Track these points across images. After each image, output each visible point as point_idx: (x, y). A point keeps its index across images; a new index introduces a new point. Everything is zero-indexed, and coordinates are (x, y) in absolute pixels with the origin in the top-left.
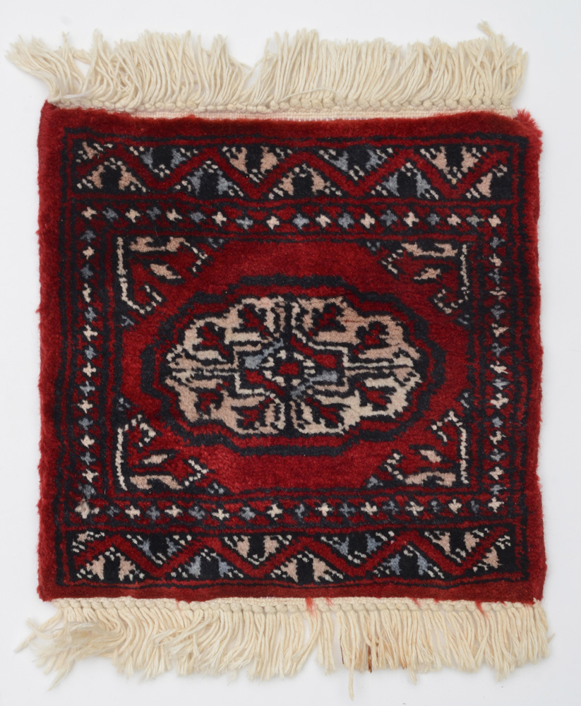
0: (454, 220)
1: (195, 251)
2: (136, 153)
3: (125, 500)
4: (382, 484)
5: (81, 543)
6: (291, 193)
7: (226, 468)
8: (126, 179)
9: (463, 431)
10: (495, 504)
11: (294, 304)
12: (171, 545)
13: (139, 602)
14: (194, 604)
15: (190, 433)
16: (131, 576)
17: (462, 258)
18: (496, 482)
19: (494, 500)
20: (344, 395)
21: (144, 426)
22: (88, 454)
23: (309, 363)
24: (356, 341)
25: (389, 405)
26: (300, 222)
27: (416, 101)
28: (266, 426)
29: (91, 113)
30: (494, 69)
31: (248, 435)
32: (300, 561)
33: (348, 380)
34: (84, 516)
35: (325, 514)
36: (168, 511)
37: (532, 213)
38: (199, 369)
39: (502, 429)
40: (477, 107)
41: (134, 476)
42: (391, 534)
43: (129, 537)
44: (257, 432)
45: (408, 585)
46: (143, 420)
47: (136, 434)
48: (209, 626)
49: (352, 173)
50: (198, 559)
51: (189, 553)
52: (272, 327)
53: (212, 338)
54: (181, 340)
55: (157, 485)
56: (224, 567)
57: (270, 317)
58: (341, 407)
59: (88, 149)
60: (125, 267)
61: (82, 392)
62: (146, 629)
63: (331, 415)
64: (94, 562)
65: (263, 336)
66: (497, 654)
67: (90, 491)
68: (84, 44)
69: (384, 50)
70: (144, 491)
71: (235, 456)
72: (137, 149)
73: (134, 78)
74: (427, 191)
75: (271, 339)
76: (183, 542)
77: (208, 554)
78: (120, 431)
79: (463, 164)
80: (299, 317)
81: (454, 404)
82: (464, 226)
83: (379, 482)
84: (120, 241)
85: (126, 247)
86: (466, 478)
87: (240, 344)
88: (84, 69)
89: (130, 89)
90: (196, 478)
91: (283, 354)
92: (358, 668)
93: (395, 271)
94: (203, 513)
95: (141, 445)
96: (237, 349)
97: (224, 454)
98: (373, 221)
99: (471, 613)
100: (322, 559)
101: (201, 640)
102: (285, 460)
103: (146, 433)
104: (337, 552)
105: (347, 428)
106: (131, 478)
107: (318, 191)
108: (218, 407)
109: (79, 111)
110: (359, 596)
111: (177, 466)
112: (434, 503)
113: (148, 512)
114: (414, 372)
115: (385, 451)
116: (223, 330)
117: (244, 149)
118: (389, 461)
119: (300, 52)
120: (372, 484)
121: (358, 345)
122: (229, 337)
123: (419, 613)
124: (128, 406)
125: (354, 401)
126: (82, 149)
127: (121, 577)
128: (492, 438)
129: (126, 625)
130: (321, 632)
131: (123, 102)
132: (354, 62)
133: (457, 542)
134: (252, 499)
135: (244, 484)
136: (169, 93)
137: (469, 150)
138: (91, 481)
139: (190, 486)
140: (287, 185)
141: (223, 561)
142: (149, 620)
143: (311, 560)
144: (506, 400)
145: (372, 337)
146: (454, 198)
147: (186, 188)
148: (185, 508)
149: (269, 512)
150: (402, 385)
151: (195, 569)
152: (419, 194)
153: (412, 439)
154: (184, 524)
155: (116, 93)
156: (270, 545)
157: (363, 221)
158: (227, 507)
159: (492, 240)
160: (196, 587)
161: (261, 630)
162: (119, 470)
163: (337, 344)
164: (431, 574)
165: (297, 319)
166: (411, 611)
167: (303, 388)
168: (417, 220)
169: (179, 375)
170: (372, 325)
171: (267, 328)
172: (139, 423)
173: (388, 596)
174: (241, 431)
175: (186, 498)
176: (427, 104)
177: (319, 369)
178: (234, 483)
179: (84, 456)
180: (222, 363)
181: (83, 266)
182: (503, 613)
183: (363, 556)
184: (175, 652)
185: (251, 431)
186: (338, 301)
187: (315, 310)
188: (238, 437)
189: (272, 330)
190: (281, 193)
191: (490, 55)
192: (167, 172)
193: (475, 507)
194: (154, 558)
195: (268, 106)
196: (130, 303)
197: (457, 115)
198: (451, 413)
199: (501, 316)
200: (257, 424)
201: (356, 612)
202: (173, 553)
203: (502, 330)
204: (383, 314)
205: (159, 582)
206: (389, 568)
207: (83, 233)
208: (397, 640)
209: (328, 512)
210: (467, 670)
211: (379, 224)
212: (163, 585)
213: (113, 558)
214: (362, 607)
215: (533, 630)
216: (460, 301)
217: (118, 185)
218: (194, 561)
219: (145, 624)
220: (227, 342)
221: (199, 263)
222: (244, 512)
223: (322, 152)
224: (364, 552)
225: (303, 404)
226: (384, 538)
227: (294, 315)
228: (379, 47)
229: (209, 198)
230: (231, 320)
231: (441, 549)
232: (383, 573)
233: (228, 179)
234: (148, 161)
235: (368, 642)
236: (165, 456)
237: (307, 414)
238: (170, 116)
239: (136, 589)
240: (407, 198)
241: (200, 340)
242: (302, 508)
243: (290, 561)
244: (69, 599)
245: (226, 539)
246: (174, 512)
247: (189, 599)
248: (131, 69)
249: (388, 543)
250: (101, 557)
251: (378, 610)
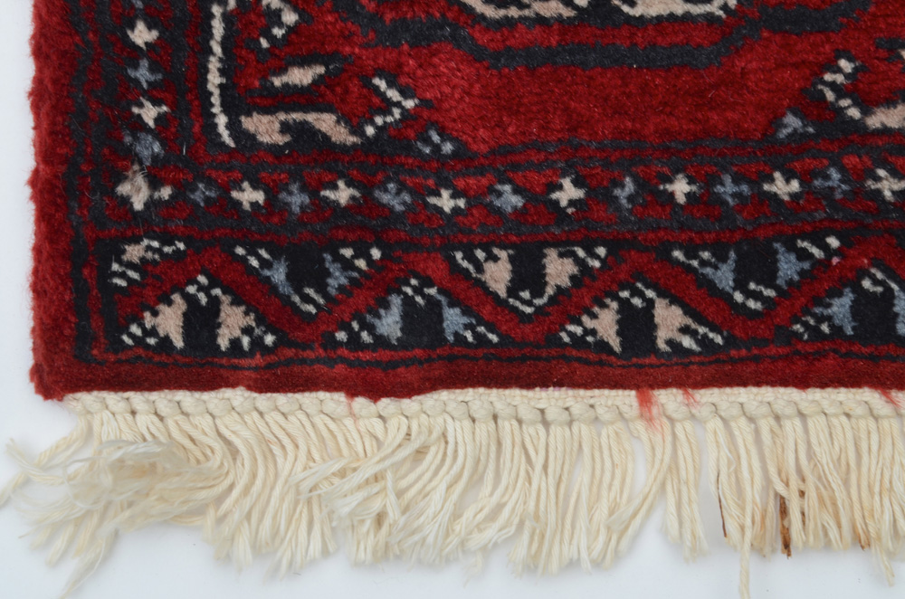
3: (230, 170)
4: (811, 130)
5: (130, 265)
7: (457, 96)
12: (334, 269)
13: (264, 400)
14: (386, 404)
16: (246, 341)
21: (271, 1)
22: (144, 63)
31: (508, 21)
32: (625, 306)
34: (138, 205)
35: (681, 199)
36: (327, 193)
41: (249, 114)
42: (833, 242)
43: (240, 251)
44: (526, 12)
45: (872, 358)
47: (253, 17)
48: (421, 453)
50: (396, 301)
51: (379, 286)
55: (301, 132)
56: (453, 319)
62: (280, 460)
64: (162, 307)
67: (151, 148)
70: (273, 149)
71: (478, 69)
77: (418, 290)
78: (216, 10)
83: (805, 126)
90: (389, 119)
92: (758, 549)
94: (407, 198)
95: (264, 43)
97: (453, 64)
100: (674, 300)
101: (403, 483)
102: (591, 78)
103: (275, 17)
104: (710, 285)
105: (733, 3)
106: (243, 119)
110: (758, 384)
111: (347, 91)
113: (283, 196)
115: (819, 54)
118: (828, 77)
120: (789, 130)
123: (894, 422)
127: (223, 343)
129: (234, 452)
130: (674, 467)
134: (515, 167)
135: (498, 131)
138: (151, 124)
139: (377, 136)
141: (451, 305)
142: (286, 441)
143: (650, 304)
148: (365, 185)
149: (555, 196)
151: (390, 323)
153: (883, 26)
154: (364, 223)
156: (559, 270)
158: (461, 184)
160: (393, 365)
161: (538, 462)
162: (216, 100)
166: (876, 418)
173: (822, 386)
174: (490, 12)
175: (367, 163)
178: (475, 129)
179: (136, 67)
183: (769, 292)
184: (347, 510)
185: (513, 12)
188: (484, 24)
194: (296, 299)
201: (751, 420)
202: (341, 288)
205: (309, 354)
206: (829, 319)
208: (846, 482)
209: (688, 195)
212: (318, 360)
213: (203, 299)
214: (765, 409)
218: (387, 306)
219: (277, 450)
222: (499, 194)
224: (770, 283)
226: (817, 252)
232: (814, 331)
235: (782, 490)
236: (321, 70)
239: (257, 369)
242: (630, 185)
243: (604, 306)
244: (105, 394)
245: (459, 256)
246: (342, 194)
247: (375, 393)
249: (825, 263)
250: (176, 297)
251: (802, 415)
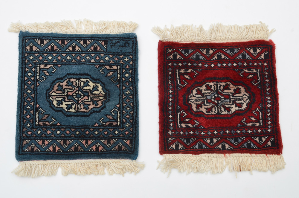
0: (256, 64)
1: (195, 72)
2: (180, 51)
3: (180, 130)
4: (241, 126)
5: (170, 140)
6: (217, 59)
7: (203, 122)
8: (178, 56)
9: (261, 113)
10: (269, 130)
11: (218, 84)
12: (191, 141)
13: (184, 155)
14: (197, 155)
15: (195, 114)
16: (182, 148)
17: (258, 73)
18: (269, 125)
19: (269, 129)
20: (231, 105)
21: (184, 113)
23: (222, 97)
24: (233, 92)
25: (242, 107)
26: (219, 65)
27: (245, 38)
28: (213, 112)
29: (170, 42)
30: (263, 31)
32: (222, 144)
33: (232, 101)
34: (170, 134)
35: (228, 133)
36: (190, 133)
37: (274, 62)
38: (196, 99)
39: (270, 112)
40: (259, 39)
42: (244, 138)
43: (181, 139)
45: (249, 150)
46: (184, 111)
47: (182, 114)
48: (201, 160)
49: (231, 54)
50: (198, 144)
51: (196, 142)
52: (213, 89)
53: (199, 92)
54: (192, 92)
55: (187, 126)
56: (204, 146)
57: (213, 87)
58: (231, 107)
59: (169, 50)
60: (178, 76)
61: (169, 105)
63: (228, 109)
64: (173, 145)
65: (211, 91)
66: (272, 167)
67: (172, 128)
68: (169, 27)
69: (237, 27)
70: (184, 128)
71: (206, 119)
72: (181, 50)
73: (180, 34)
74: (249, 58)
75: (213, 92)
76: (194, 140)
77: (200, 143)
78: (178, 114)
79: (257, 51)
80: (220, 87)
81: (258, 106)
82: (258, 65)
84: (177, 70)
85: (179, 72)
86: (262, 124)
87: (206, 93)
88: (169, 33)
89: (179, 37)
90: (196, 125)
91: (216, 95)
92: (237, 171)
93: (242, 76)
94: (198, 133)
95: (183, 116)
96: (205, 94)
97: (203, 119)
98: (236, 65)
99: (265, 157)
100: (227, 144)
101: (199, 164)
102: (218, 120)
103: (184, 114)
104: (231, 142)
105: (232, 112)
106: (181, 125)
107: (223, 58)
108: (201, 108)
109: (167, 42)
110: (237, 153)
111: (192, 122)
112: (254, 130)
113: (185, 133)
114: (248, 99)
115: (242, 118)
116: (202, 90)
117: (205, 49)
118: (243, 120)
119: (218, 28)
120: (239, 126)
122: (203, 92)
123: (252, 157)
124: (180, 108)
125: (234, 106)
126: (168, 50)
127: (179, 149)
128: (268, 114)
129: (180, 160)
130: (228, 162)
131: (177, 40)
132: (230, 30)
133: (260, 140)
134: (210, 130)
135: (208, 126)
136: (188, 37)
137: (258, 48)
138: (172, 125)
139: (195, 127)
140: (216, 57)
141: (203, 144)
142: (186, 159)
143: (225, 144)
144: (271, 105)
145: (237, 91)
146: (255, 59)
147: (192, 58)
148: (194, 132)
149: (214, 133)
150: (245, 102)
151: (197, 146)
152: (247, 58)
153: (248, 115)
154: (194, 136)
155: (176, 38)
156: (215, 141)
157: (234, 65)
158: (204, 131)
159: (265, 68)
160: (197, 151)
161: (213, 162)
162: (179, 123)
163: (229, 93)
164: (254, 147)
165: (219, 87)
167: (221, 103)
168: (247, 64)
169: (192, 101)
170: (237, 88)
171: (212, 89)
172: (183, 112)
173: (244, 153)
174: (207, 113)
175: (194, 129)
176: (248, 38)
177: (225, 99)
178: (206, 126)
179: (170, 120)
180: (202, 98)
181: (169, 76)
182: (273, 157)
183: (238, 143)
184: (193, 166)
185: (209, 113)
186: (229, 83)
187: (223, 85)
188: (206, 115)
189: (213, 90)
190: (214, 59)
191: (262, 28)
192: (188, 55)
193: (264, 131)
194: (187, 144)
195: (210, 40)
196: (180, 84)
197: (255, 41)
198: (257, 109)
199: (268, 86)
200: (211, 112)
201: (236, 157)
202: (192, 143)
203: (269, 89)
204: (239, 86)
205: (188, 150)
206: (244, 146)
207: (169, 69)
208: (247, 164)
210: (265, 171)
211: (238, 65)
212: (189, 150)
213: (177, 144)
214: (238, 156)
215: (281, 161)
216: (258, 82)
217: (176, 58)
218: (197, 145)
219: (185, 160)
220: (203, 93)
221: (196, 75)
222: (208, 133)
223: (223, 50)
224: (238, 142)
225: (221, 107)
227: (218, 86)
228: (236, 26)
229: (198, 60)
230: (204, 88)
231: (257, 141)
232: (243, 147)
233: (202, 56)
234: (183, 52)
235: (240, 165)
236: (189, 119)
237: (223, 109)
238: (188, 43)
239: (183, 151)
240: (244, 59)
241: (196, 92)
242: (222, 132)
243: (220, 144)
244: (167, 154)
245: (204, 139)
246: (192, 133)
247: (195, 154)
248: (179, 32)
249: (243, 140)
250: (174, 144)
251: (242, 156)
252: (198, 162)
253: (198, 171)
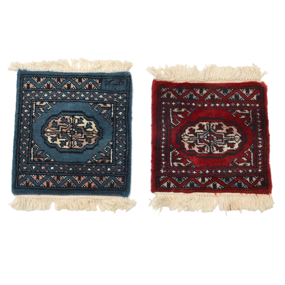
0: (248, 105)
1: (188, 111)
2: (174, 90)
3: (172, 169)
4: (233, 166)
5: (161, 179)
6: (210, 99)
7: (196, 161)
8: (172, 96)
9: (252, 153)
10: (260, 170)
12: (183, 179)
13: (175, 193)
14: (188, 194)
15: (187, 153)
16: (173, 187)
17: (250, 113)
18: (260, 165)
19: (260, 169)
20: (223, 145)
21: (176, 151)
22: (163, 158)
23: (215, 137)
24: (226, 132)
25: (234, 147)
26: (212, 105)
27: (238, 79)
28: (205, 151)
29: (164, 82)
30: (256, 73)
31: (201, 154)
32: (213, 184)
33: (224, 141)
34: (162, 172)
35: (219, 173)
36: (182, 171)
37: (266, 104)
38: (189, 138)
39: (261, 153)
40: (252, 80)
42: (235, 177)
43: (173, 177)
44: (203, 153)
45: (239, 190)
46: (176, 150)
47: (174, 153)
48: (192, 199)
49: (224, 94)
51: (187, 181)
53: (192, 131)
54: (185, 132)
55: (179, 165)
56: (195, 185)
57: (206, 127)
58: (223, 147)
59: (163, 89)
60: (172, 115)
61: (162, 144)
62: (177, 200)
63: (221, 149)
64: (165, 183)
65: (204, 131)
66: (261, 207)
67: (164, 166)
68: (163, 67)
69: (231, 68)
70: (176, 167)
71: (198, 159)
72: (174, 89)
73: (174, 74)
74: (242, 98)
75: (206, 132)
76: (185, 179)
77: (191, 182)
78: (171, 152)
79: (250, 92)
81: (250, 147)
82: (251, 106)
84: (171, 109)
85: (172, 111)
86: (253, 164)
87: (199, 133)
88: (163, 72)
89: (173, 76)
90: (188, 164)
91: (209, 135)
92: (227, 210)
93: (235, 116)
94: (190, 172)
95: (176, 155)
96: (198, 134)
97: (195, 158)
98: (229, 105)
99: (254, 196)
100: (219, 183)
101: (190, 202)
102: (210, 160)
103: (177, 153)
104: (222, 182)
105: (224, 152)
106: (173, 163)
107: (216, 98)
108: (194, 147)
109: (161, 81)
110: (227, 192)
111: (184, 161)
112: (245, 170)
113: (177, 172)
114: (240, 139)
115: (233, 158)
116: (194, 129)
117: (199, 89)
118: (234, 160)
119: (211, 68)
120: (231, 165)
121: (226, 133)
122: (196, 131)
123: (242, 197)
124: (173, 147)
125: (226, 146)
126: (162, 89)
127: (171, 187)
128: (259, 155)
129: (172, 199)
130: (219, 201)
131: (171, 79)
132: (224, 71)
133: (251, 179)
134: (202, 169)
135: (200, 165)
136: (182, 77)
137: (251, 90)
138: (164, 164)
140: (209, 97)
141: (195, 183)
143: (216, 183)
144: (262, 146)
145: (230, 131)
146: (248, 100)
147: (186, 97)
148: (186, 171)
149: (206, 172)
150: (237, 142)
151: (188, 185)
152: (239, 99)
153: (240, 155)
154: (186, 174)
155: (170, 77)
156: (206, 180)
157: (227, 105)
158: (196, 171)
159: (257, 109)
160: (189, 190)
161: (204, 201)
162: (171, 161)
163: (221, 133)
164: (245, 187)
166: (240, 196)
167: (214, 143)
168: (239, 105)
169: (184, 140)
170: (229, 128)
171: (205, 129)
172: (175, 151)
173: (234, 193)
174: (199, 153)
175: (186, 168)
176: (241, 80)
177: (217, 139)
178: (198, 165)
179: (162, 158)
180: (194, 137)
181: (162, 115)
182: (262, 197)
183: (229, 183)
184: (184, 205)
185: (201, 153)
186: (221, 123)
187: (216, 125)
190: (208, 99)
191: (255, 70)
192: (181, 94)
193: (255, 171)
194: (179, 182)
195: (204, 80)
196: (173, 123)
197: (248, 82)
198: (249, 149)
199: (260, 127)
200: (203, 151)
201: (227, 196)
202: (183, 181)
203: (260, 130)
204: (232, 126)
205: (180, 188)
206: (235, 185)
207: (162, 108)
208: (237, 203)
209: (220, 172)
210: (254, 210)
211: (231, 106)
212: (181, 189)
213: (169, 182)
214: (228, 195)
215: (270, 200)
216: (250, 123)
217: (170, 97)
218: (188, 183)
219: (176, 199)
220: (196, 132)
221: (189, 114)
222: (200, 172)
223: (217, 90)
224: (229, 182)
225: (214, 147)
226: (234, 178)
227: (211, 126)
228: (229, 68)
229: (191, 100)
230: (196, 127)
231: (247, 181)
232: (233, 187)
233: (195, 96)
234: (177, 92)
235: (230, 203)
236: (181, 158)
237: (215, 149)
238: (182, 82)
239: (174, 190)
240: (237, 100)
241: (189, 132)
242: (214, 171)
243: (211, 184)
244: (158, 192)
245: (196, 178)
246: (184, 171)
247: (187, 193)
248: (173, 72)
249: (234, 180)
250: (166, 182)
251: (232, 196)
252: (189, 200)
253: (189, 209)
